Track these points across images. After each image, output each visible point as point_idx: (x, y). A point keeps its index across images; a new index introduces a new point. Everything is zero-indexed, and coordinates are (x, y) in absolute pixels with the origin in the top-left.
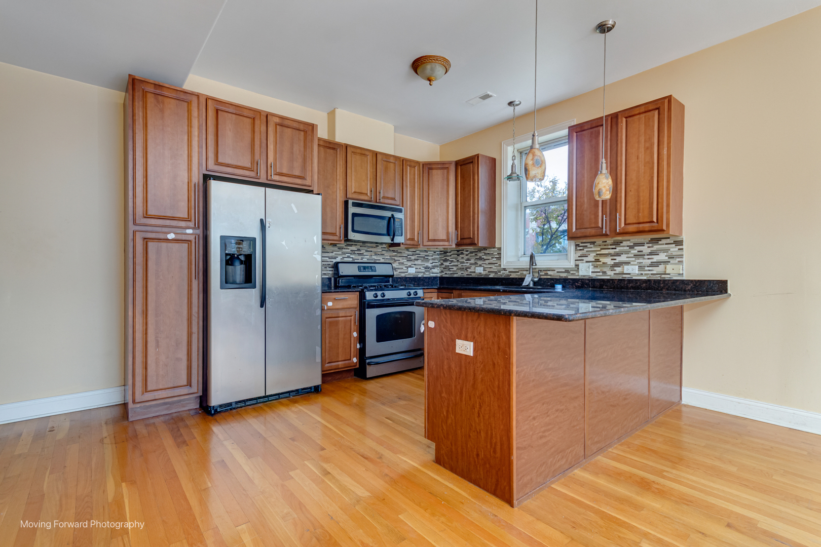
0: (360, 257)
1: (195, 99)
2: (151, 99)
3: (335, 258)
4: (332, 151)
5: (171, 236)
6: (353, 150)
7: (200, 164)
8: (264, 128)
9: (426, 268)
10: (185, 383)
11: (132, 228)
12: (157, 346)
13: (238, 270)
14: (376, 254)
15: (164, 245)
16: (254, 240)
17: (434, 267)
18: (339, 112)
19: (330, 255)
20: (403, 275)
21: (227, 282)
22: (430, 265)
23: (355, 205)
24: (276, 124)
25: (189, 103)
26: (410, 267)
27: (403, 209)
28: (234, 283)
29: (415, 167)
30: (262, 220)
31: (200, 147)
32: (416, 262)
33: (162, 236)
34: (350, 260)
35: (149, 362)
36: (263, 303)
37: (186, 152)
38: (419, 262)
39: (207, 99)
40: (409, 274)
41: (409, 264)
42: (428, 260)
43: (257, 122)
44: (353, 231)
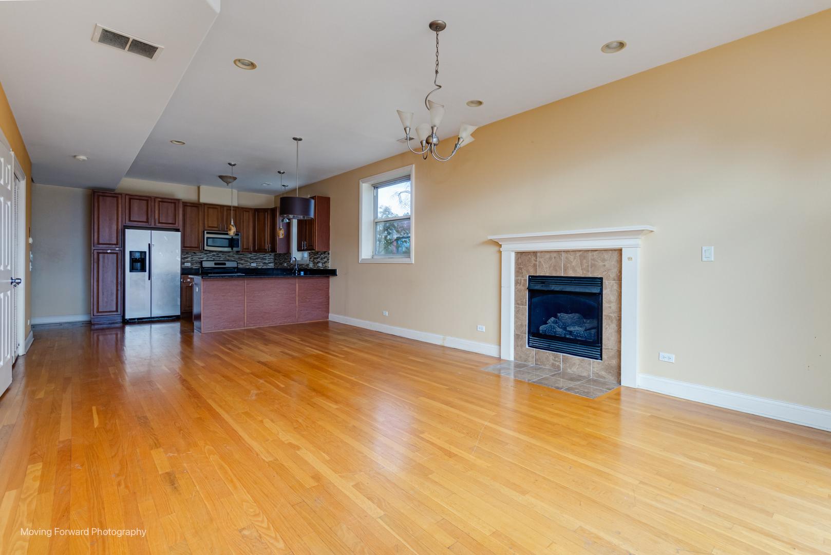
0: (219, 258)
1: (120, 196)
2: (101, 198)
3: (202, 258)
4: (195, 208)
5: (109, 251)
6: (208, 206)
7: (122, 221)
8: (153, 204)
9: (265, 263)
10: (115, 310)
11: (93, 248)
12: (103, 294)
13: (139, 265)
14: (229, 256)
15: (106, 255)
16: (145, 252)
17: (270, 263)
18: (202, 188)
19: (200, 257)
20: (247, 267)
21: (132, 269)
22: (267, 262)
23: (207, 233)
24: (159, 201)
25: (117, 198)
26: (253, 263)
27: (240, 234)
28: (137, 270)
29: (249, 211)
30: (149, 244)
31: (122, 215)
32: (257, 260)
33: (105, 251)
34: (212, 259)
35: (100, 300)
36: (150, 278)
37: (116, 217)
38: (259, 260)
39: (126, 195)
40: (252, 267)
41: (252, 261)
42: (265, 259)
43: (149, 202)
44: (207, 245)
